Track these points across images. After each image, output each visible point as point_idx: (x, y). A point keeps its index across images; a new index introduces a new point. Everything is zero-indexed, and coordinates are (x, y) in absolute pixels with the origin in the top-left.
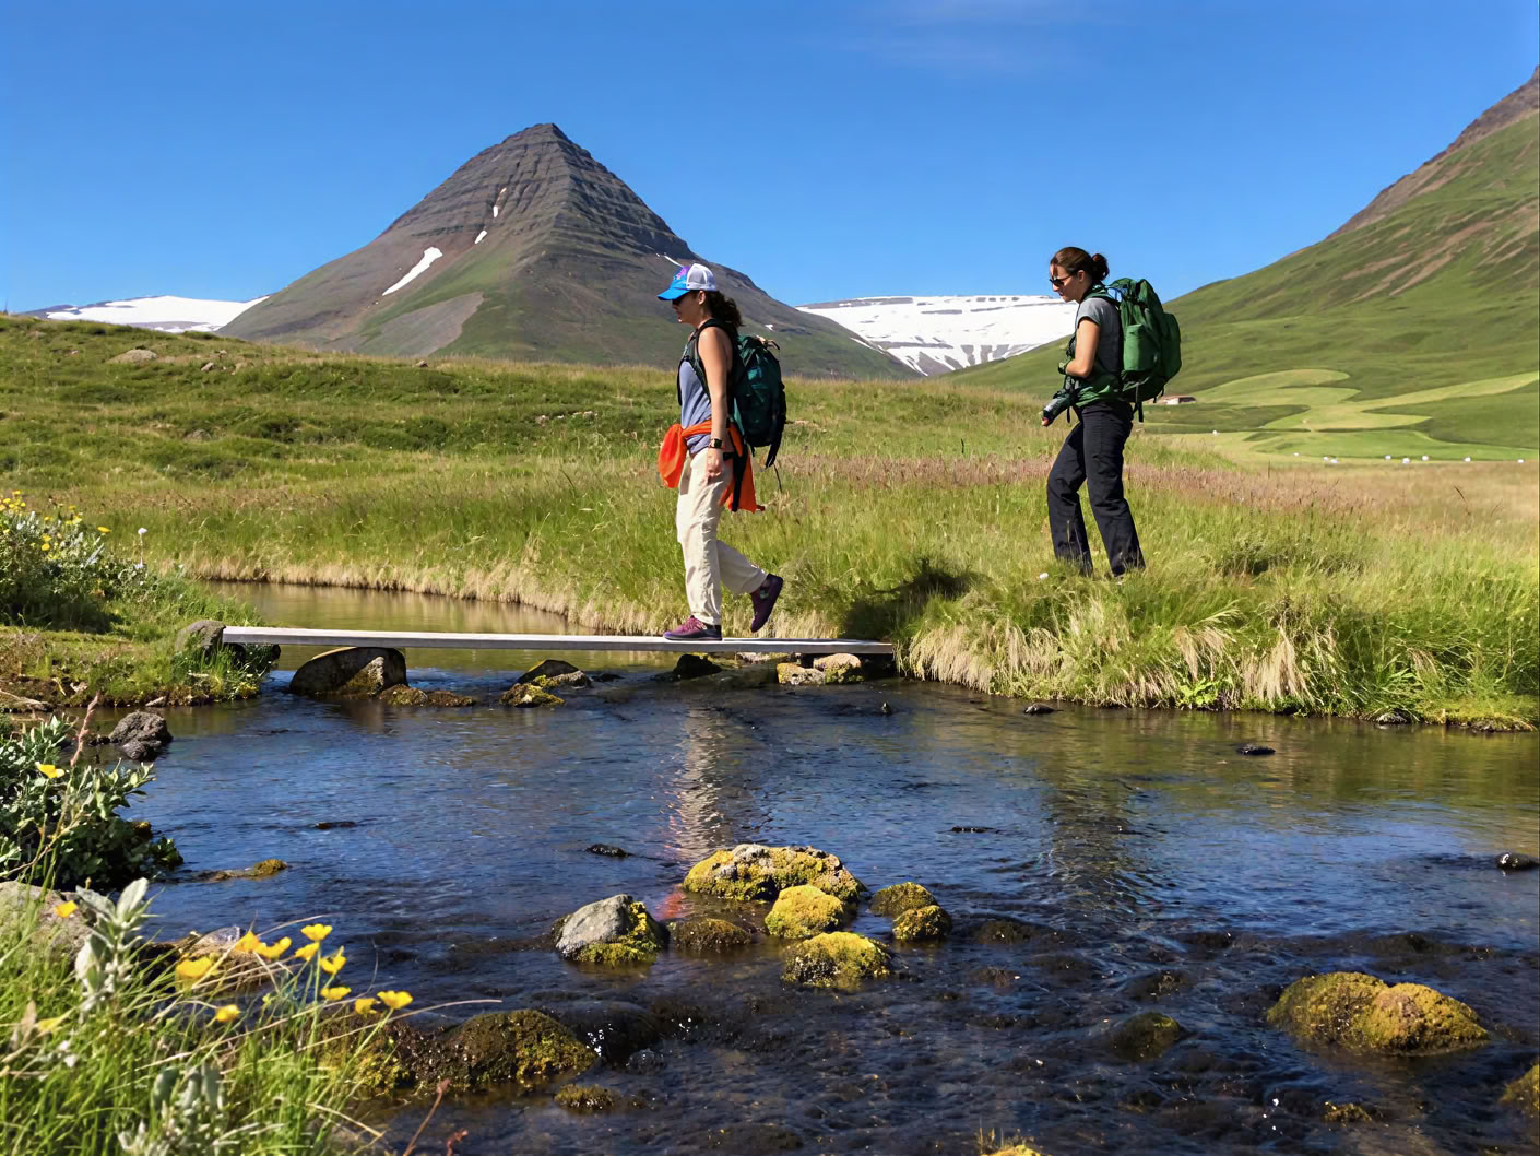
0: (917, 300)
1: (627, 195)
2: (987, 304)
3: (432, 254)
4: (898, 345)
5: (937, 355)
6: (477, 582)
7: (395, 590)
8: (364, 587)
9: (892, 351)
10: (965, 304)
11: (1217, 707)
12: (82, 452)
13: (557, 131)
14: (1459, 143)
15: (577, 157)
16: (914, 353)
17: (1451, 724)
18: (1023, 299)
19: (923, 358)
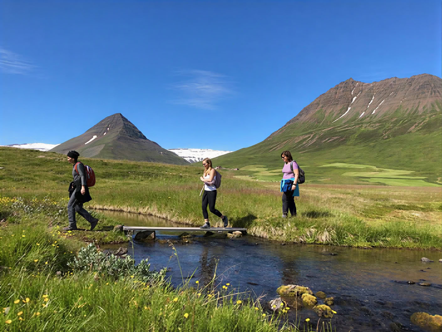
0: (189, 149)
1: (134, 127)
2: (202, 151)
3: (95, 137)
4: (186, 157)
5: (193, 159)
6: (141, 210)
7: (121, 211)
8: (114, 210)
9: (185, 158)
10: (199, 150)
11: (314, 243)
12: (36, 178)
13: (121, 114)
14: (285, 126)
15: (125, 119)
16: (189, 159)
17: (358, 247)
18: (209, 150)
19: (191, 160)
